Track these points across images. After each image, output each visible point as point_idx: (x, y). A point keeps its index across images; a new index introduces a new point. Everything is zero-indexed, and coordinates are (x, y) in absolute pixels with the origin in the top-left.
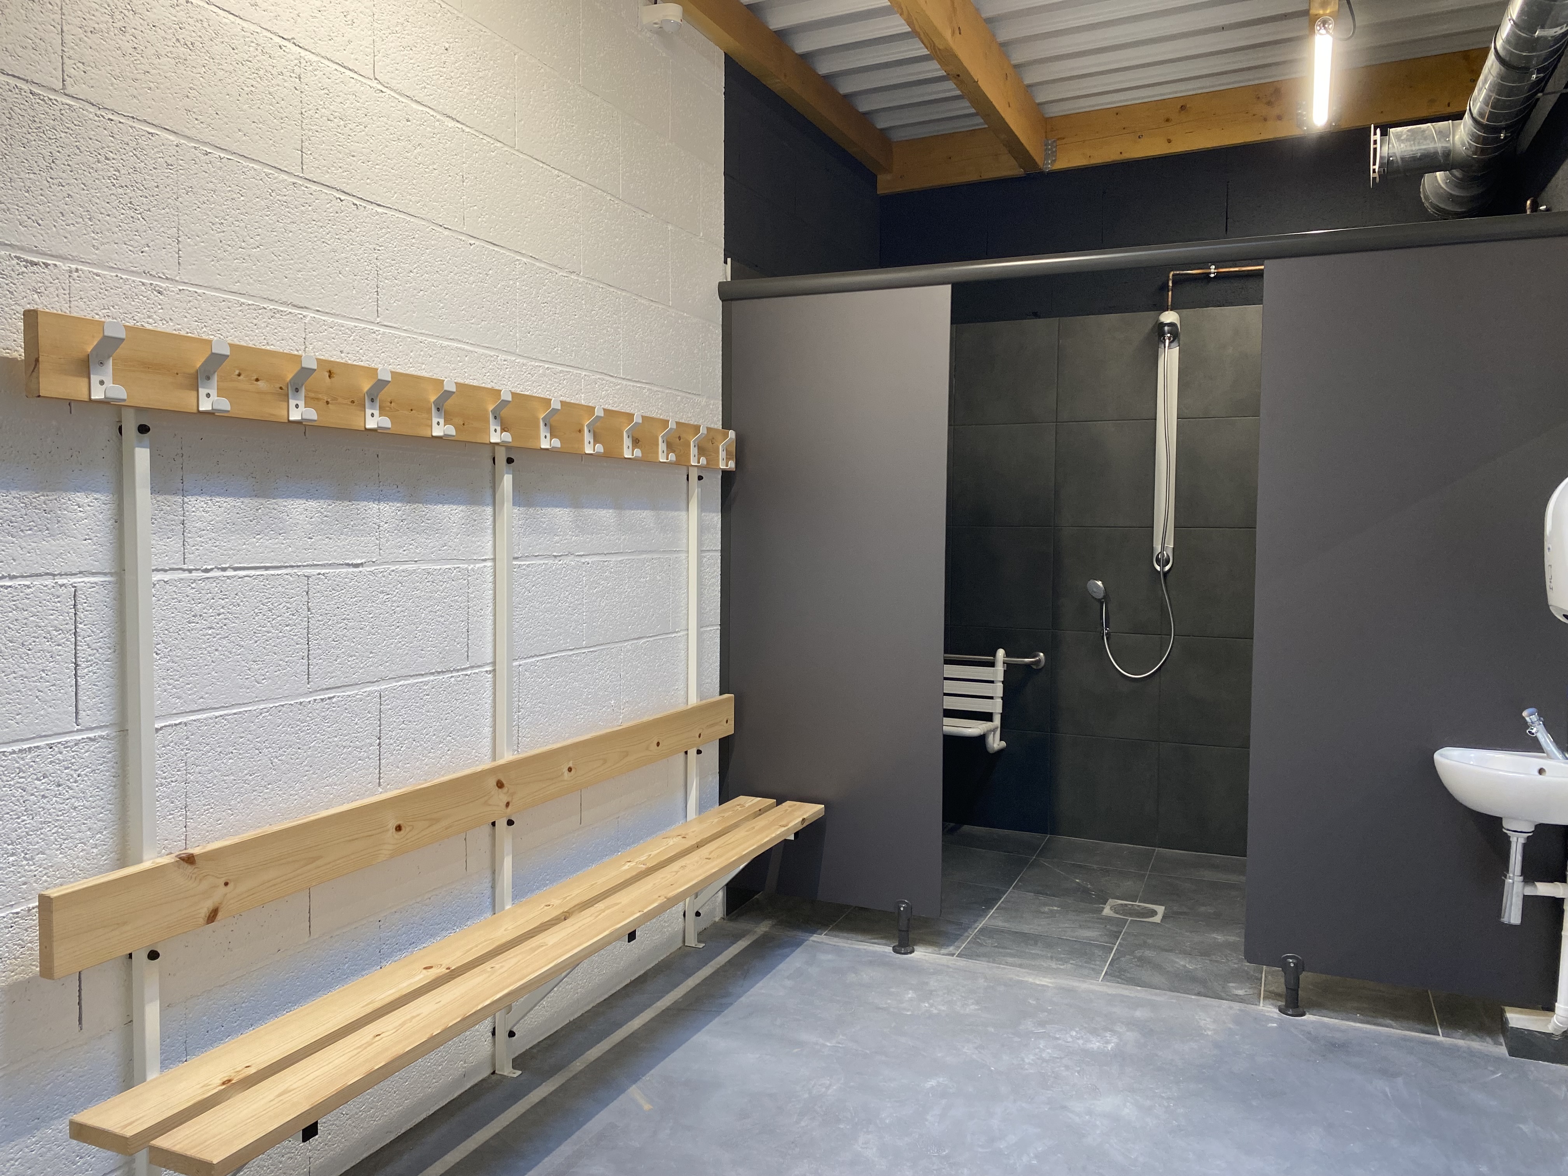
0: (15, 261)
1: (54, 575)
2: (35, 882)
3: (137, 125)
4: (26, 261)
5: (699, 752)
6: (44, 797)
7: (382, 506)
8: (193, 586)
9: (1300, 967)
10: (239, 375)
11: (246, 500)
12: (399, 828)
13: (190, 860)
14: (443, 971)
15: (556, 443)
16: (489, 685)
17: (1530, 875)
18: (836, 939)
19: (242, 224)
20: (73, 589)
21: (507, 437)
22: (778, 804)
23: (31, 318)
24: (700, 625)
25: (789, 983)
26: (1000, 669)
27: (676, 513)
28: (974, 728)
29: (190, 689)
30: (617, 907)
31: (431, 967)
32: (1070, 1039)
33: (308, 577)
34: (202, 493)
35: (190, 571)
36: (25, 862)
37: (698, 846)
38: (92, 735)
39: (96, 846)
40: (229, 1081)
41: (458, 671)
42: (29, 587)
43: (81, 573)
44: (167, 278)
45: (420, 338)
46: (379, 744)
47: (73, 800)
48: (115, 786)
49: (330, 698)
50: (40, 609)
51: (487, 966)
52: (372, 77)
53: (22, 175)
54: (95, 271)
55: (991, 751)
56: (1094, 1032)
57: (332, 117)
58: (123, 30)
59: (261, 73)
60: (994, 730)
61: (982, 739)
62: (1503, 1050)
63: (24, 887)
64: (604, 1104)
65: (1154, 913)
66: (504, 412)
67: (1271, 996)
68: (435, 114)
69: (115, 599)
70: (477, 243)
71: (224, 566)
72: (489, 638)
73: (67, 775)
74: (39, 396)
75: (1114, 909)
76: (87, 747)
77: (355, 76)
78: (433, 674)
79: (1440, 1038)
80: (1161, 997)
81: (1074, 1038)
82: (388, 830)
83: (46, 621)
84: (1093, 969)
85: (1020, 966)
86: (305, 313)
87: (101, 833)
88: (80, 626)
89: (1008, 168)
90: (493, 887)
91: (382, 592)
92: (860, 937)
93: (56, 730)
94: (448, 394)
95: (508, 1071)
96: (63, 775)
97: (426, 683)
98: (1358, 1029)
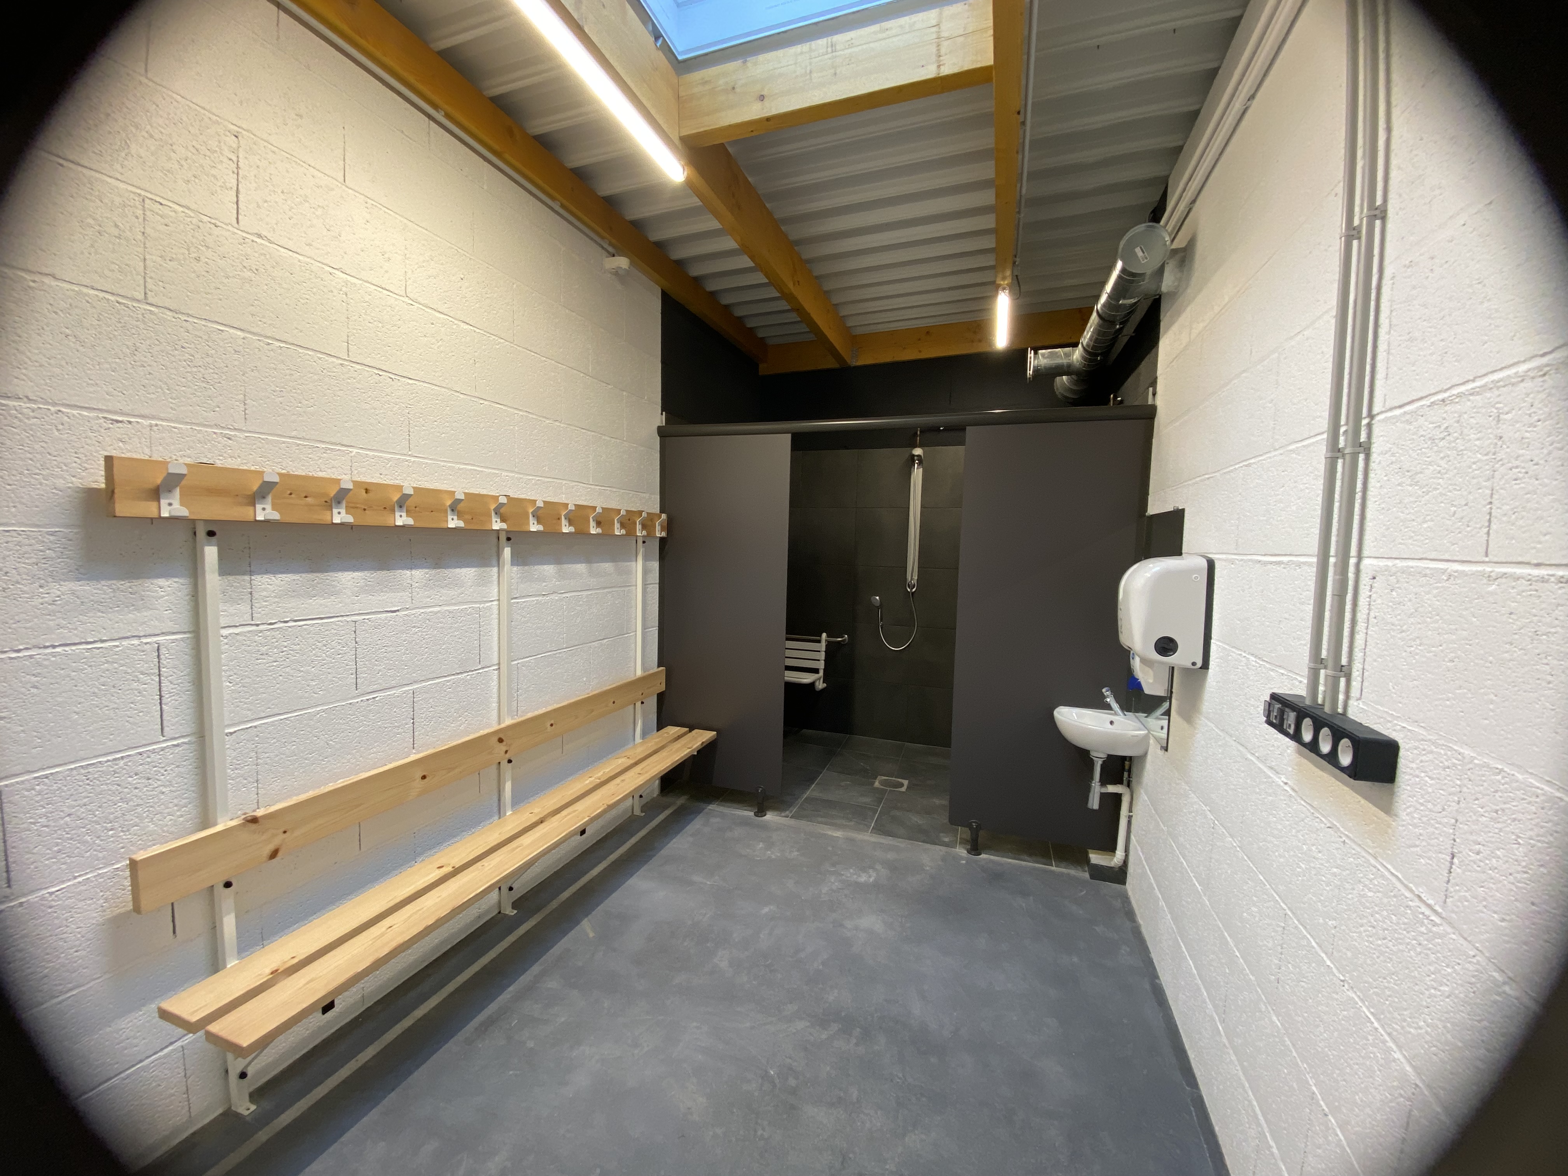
0: (102, 421)
1: (140, 637)
2: (132, 846)
3: (210, 324)
4: (112, 420)
5: (642, 703)
6: (136, 788)
7: (414, 572)
8: (260, 635)
9: (979, 827)
10: (291, 494)
11: (304, 575)
12: (424, 777)
13: (254, 820)
14: (449, 869)
15: (540, 528)
16: (495, 677)
17: (1104, 782)
18: (722, 808)
19: (299, 391)
20: (157, 645)
21: (504, 526)
22: (690, 731)
23: (109, 460)
24: (644, 627)
25: (691, 839)
26: (823, 644)
27: (628, 563)
28: (806, 679)
29: (258, 704)
30: (574, 814)
31: (442, 867)
32: (849, 875)
33: (355, 622)
34: (267, 572)
35: (257, 625)
36: (122, 834)
37: (636, 764)
38: (175, 743)
39: (182, 816)
40: (277, 971)
41: (473, 671)
42: (117, 646)
43: (163, 633)
44: (235, 429)
45: (442, 464)
46: (413, 723)
47: (161, 788)
48: (196, 775)
49: (373, 698)
50: (128, 661)
51: (479, 864)
52: (405, 295)
53: (110, 360)
54: (173, 425)
55: (817, 690)
56: (864, 869)
57: (372, 321)
58: (198, 259)
59: (315, 290)
60: (819, 679)
61: (812, 684)
62: (1087, 875)
63: (123, 850)
64: (565, 933)
65: (902, 785)
66: (502, 510)
67: (963, 842)
68: (453, 320)
69: (192, 649)
70: (486, 403)
71: (286, 620)
72: (496, 649)
73: (155, 771)
74: (115, 516)
75: (881, 783)
76: (171, 751)
77: (391, 294)
78: (454, 675)
79: (1054, 868)
80: (901, 843)
81: (851, 874)
82: (415, 780)
83: (134, 669)
84: (866, 825)
85: (826, 824)
86: (351, 450)
87: (186, 807)
88: (163, 669)
89: (830, 363)
90: (499, 800)
91: (414, 627)
92: (735, 805)
93: (144, 742)
94: (459, 501)
95: (510, 912)
96: (152, 772)
97: (448, 681)
98: (1010, 863)
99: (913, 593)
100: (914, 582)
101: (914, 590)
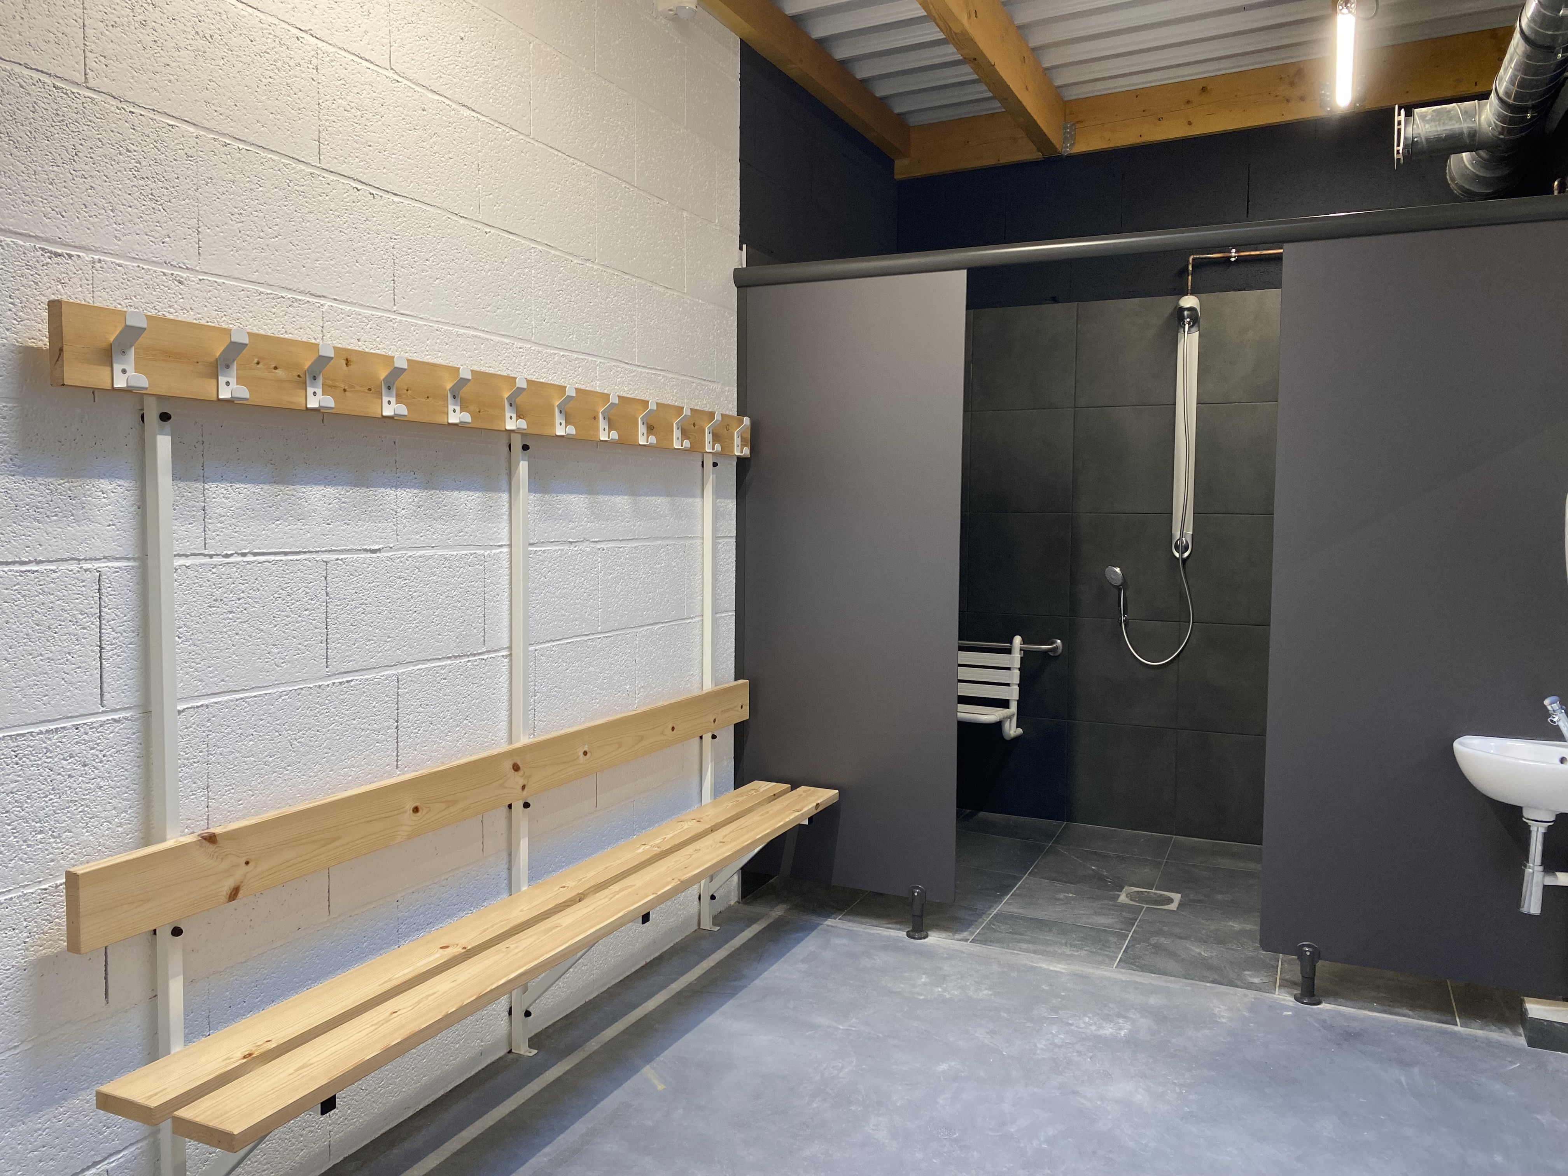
0: (40, 252)
1: (79, 560)
2: (63, 859)
3: (157, 117)
4: (51, 252)
5: (714, 737)
6: (70, 776)
7: (399, 492)
8: (214, 570)
9: (1316, 955)
10: (258, 363)
11: (266, 487)
12: (416, 810)
13: (211, 839)
14: (459, 950)
15: (571, 430)
16: (505, 669)
17: (1551, 864)
18: (850, 924)
19: (261, 214)
20: (98, 574)
21: (522, 424)
22: (793, 788)
23: (55, 308)
24: (715, 611)
25: (803, 967)
26: (1017, 655)
27: (691, 500)
28: (989, 715)
29: (211, 672)
30: (630, 890)
31: (447, 947)
32: (1083, 1025)
33: (326, 562)
34: (222, 479)
35: (211, 556)
36: (52, 840)
37: (712, 830)
38: (116, 717)
39: (121, 825)
40: (250, 1055)
41: (475, 655)
42: (54, 571)
43: (105, 558)
44: (187, 268)
45: (436, 326)
46: (397, 727)
47: (99, 780)
48: (139, 767)
49: (348, 682)
50: (65, 593)
51: (501, 946)
52: (388, 67)
53: (46, 168)
54: (118, 261)
55: (1007, 738)
56: (1107, 1018)
57: (348, 108)
58: (143, 24)
59: (279, 64)
60: (1010, 717)
61: (998, 726)
62: (1522, 1041)
63: (52, 864)
64: (618, 1083)
65: (1170, 901)
66: (519, 400)
67: (1286, 984)
68: (450, 103)
69: (138, 584)
70: (493, 231)
71: (244, 551)
72: (506, 622)
73: (93, 755)
74: (63, 385)
75: (1130, 896)
76: (112, 728)
77: (371, 66)
78: (449, 658)
79: (1458, 1028)
80: (1176, 984)
81: (1087, 1024)
82: (405, 812)
83: (72, 605)
84: (1107, 956)
85: (1035, 952)
86: (322, 302)
87: (126, 812)
88: (105, 610)
89: (1026, 152)
90: (510, 869)
91: (399, 578)
92: (875, 922)
93: (82, 711)
94: (464, 382)
95: (525, 1050)
96: (89, 756)
97: (443, 667)
98: (1374, 1018)
99: (1184, 561)
100: (1188, 539)
101: (1186, 555)
